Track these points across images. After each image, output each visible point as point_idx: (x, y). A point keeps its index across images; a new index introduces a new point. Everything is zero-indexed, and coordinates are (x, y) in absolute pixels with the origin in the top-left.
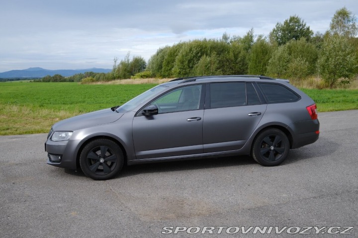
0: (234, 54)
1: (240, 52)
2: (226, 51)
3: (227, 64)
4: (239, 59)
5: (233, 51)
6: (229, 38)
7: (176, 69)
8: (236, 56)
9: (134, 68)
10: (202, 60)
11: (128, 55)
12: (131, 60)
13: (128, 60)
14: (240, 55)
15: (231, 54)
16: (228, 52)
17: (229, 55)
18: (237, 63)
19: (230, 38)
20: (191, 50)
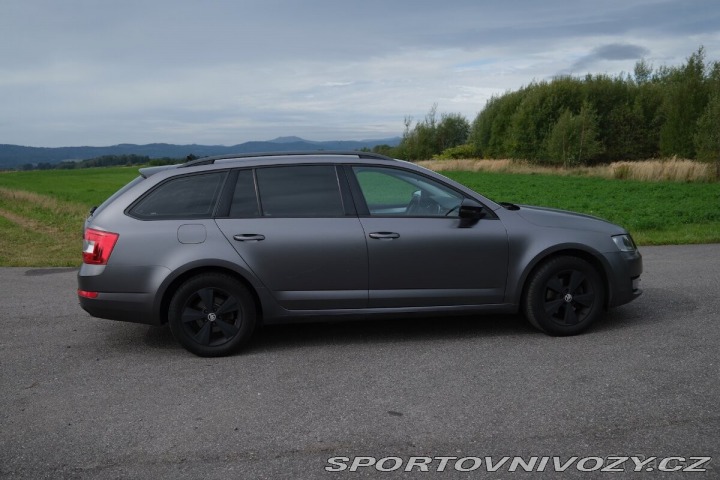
0: (645, 108)
1: (659, 103)
2: (625, 101)
3: (628, 128)
4: (657, 117)
5: (644, 100)
6: (649, 72)
7: (512, 140)
8: (649, 112)
9: (443, 138)
10: (561, 121)
11: (433, 111)
12: (438, 120)
13: (433, 122)
14: (660, 109)
15: (638, 107)
16: (631, 104)
17: (632, 109)
18: (652, 128)
19: (653, 73)
20: (543, 100)
